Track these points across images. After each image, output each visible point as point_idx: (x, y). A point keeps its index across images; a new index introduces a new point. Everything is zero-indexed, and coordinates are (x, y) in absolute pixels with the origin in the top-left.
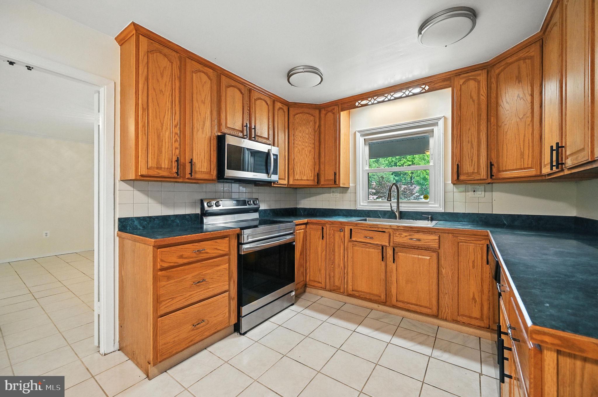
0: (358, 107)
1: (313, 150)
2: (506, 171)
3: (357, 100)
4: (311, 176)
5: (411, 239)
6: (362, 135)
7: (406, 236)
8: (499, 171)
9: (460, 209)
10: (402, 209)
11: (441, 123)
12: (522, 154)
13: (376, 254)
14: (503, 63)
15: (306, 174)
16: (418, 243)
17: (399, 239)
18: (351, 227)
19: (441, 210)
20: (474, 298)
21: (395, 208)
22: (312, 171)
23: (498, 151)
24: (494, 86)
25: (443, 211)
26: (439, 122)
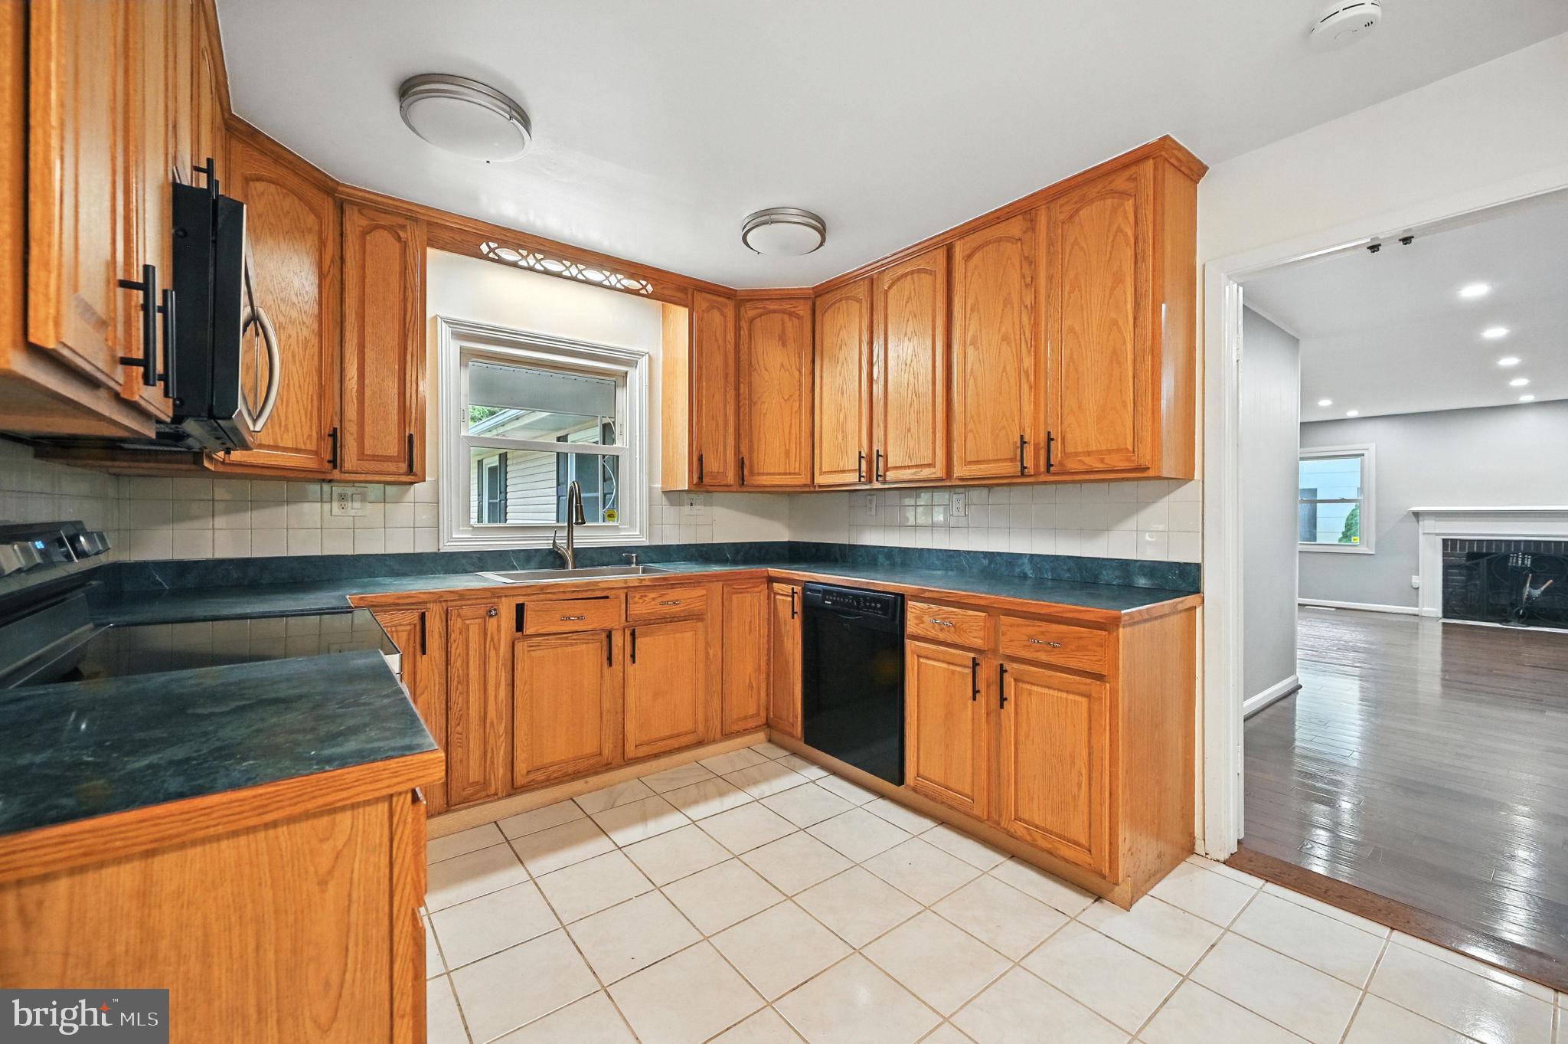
0: (486, 258)
1: (314, 341)
2: (763, 474)
3: (488, 239)
4: (310, 437)
5: (666, 603)
6: (458, 336)
7: (654, 599)
8: (752, 473)
9: (672, 537)
10: (578, 543)
11: (643, 362)
12: (787, 453)
13: (589, 654)
14: (760, 305)
15: (291, 427)
16: (675, 609)
17: (642, 607)
18: (520, 600)
19: (644, 541)
20: (751, 686)
21: (562, 543)
22: (311, 420)
23: (751, 441)
24: (744, 333)
25: (647, 543)
26: (640, 361)
